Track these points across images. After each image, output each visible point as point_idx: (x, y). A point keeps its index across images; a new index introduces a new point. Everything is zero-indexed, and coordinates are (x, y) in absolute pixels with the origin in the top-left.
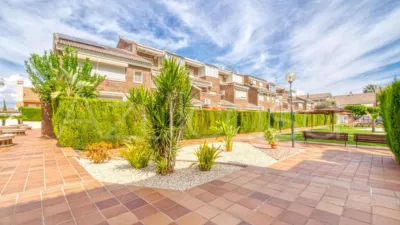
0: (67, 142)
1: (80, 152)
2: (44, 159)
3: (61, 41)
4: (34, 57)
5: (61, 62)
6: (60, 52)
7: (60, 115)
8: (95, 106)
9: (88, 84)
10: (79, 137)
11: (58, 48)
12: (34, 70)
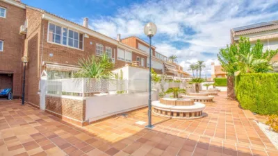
0: (247, 106)
1: (257, 115)
2: (233, 117)
3: (237, 34)
4: (222, 50)
5: (238, 48)
6: (237, 41)
7: (241, 86)
8: (271, 79)
9: (262, 61)
10: (257, 104)
11: (235, 39)
12: (222, 59)
